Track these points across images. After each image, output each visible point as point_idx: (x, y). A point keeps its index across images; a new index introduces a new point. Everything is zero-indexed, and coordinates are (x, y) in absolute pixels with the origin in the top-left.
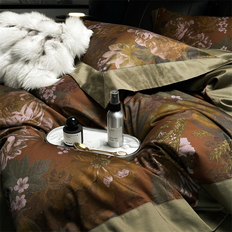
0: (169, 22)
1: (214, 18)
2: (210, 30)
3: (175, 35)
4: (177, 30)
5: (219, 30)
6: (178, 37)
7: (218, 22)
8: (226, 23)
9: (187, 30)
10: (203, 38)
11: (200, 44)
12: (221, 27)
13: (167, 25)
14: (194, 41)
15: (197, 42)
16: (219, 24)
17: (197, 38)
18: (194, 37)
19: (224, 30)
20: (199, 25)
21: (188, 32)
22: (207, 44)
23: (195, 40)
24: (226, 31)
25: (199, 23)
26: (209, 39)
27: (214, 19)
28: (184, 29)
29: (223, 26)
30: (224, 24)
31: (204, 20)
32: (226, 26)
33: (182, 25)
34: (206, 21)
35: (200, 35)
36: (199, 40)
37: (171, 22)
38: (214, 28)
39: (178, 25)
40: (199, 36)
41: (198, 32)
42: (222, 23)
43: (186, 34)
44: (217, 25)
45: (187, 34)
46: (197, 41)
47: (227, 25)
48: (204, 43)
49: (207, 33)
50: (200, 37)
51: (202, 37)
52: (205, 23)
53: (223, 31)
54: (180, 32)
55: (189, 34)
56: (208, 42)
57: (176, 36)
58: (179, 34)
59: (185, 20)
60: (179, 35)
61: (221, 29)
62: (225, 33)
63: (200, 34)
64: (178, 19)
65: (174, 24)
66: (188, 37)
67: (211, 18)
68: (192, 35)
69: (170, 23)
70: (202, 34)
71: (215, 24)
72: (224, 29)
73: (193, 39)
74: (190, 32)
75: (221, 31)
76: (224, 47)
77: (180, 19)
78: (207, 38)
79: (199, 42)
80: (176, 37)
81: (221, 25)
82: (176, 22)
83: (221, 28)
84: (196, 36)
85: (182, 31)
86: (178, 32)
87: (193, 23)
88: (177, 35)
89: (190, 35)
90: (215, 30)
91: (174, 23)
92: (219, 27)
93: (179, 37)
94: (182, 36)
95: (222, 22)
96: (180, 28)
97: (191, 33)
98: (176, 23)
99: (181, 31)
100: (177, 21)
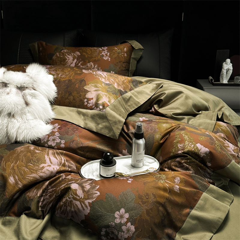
0: (55, 55)
2: (97, 59)
4: (66, 61)
5: (104, 59)
7: (100, 52)
8: (107, 52)
9: (76, 60)
12: (105, 56)
13: (54, 57)
16: (102, 54)
20: (85, 55)
21: (77, 62)
25: (84, 54)
26: (98, 67)
28: (73, 60)
29: (106, 55)
30: (106, 53)
31: (88, 51)
32: (108, 55)
33: (70, 57)
34: (91, 52)
35: (90, 64)
37: (58, 54)
38: (99, 57)
39: (66, 57)
41: (87, 61)
43: (76, 64)
45: (78, 64)
47: (109, 53)
52: (90, 53)
53: (107, 59)
54: (70, 63)
55: (80, 64)
58: (69, 64)
59: (71, 52)
61: (105, 58)
62: (109, 60)
66: (79, 66)
71: (99, 54)
72: (108, 57)
74: (79, 62)
75: (106, 59)
78: (96, 66)
81: (104, 54)
82: (63, 53)
84: (86, 65)
86: (68, 63)
88: (68, 65)
90: (101, 59)
91: (61, 55)
92: (103, 56)
95: (104, 52)
96: (69, 60)
97: (81, 62)
98: (63, 55)
99: (71, 62)
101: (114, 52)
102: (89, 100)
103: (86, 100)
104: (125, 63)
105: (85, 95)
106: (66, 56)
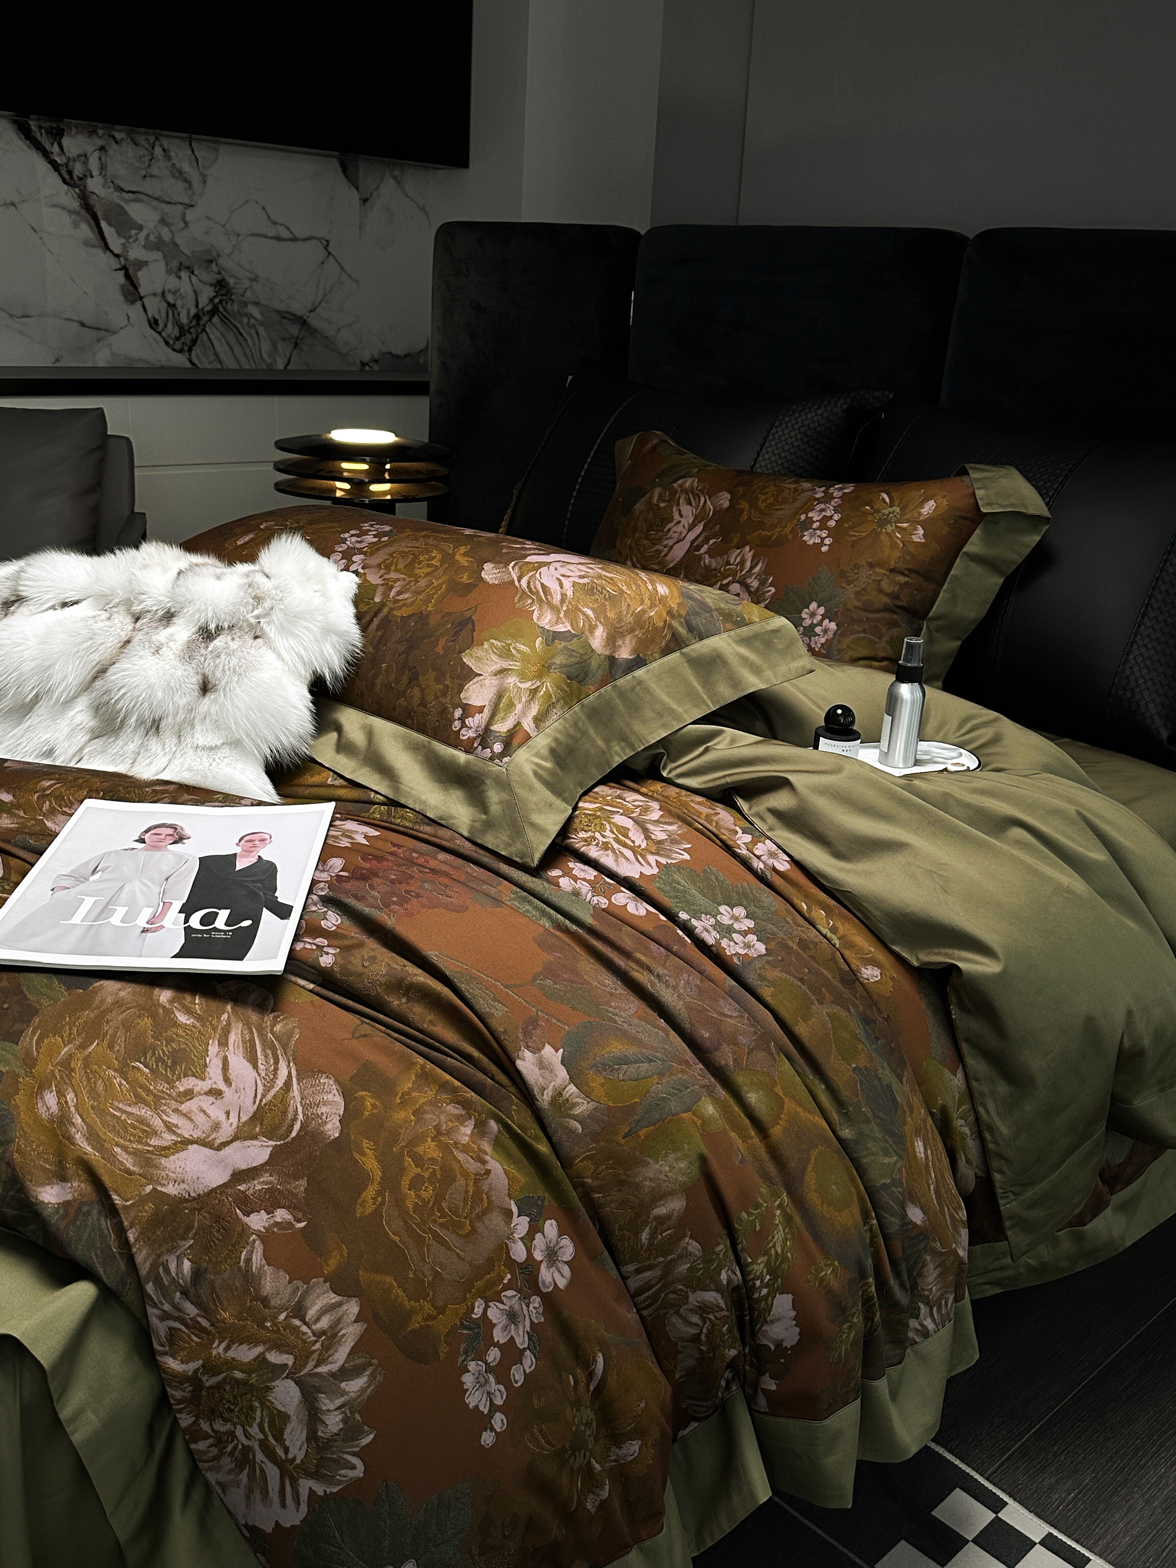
0: (648, 495)
1: (807, 485)
2: (774, 537)
3: (657, 547)
4: (668, 526)
5: (805, 538)
6: (666, 555)
7: (810, 505)
8: (836, 511)
9: (699, 529)
10: (748, 565)
11: (736, 587)
12: (815, 526)
13: (639, 506)
14: (716, 576)
15: (725, 582)
16: (810, 515)
17: (728, 563)
18: (718, 558)
19: (823, 539)
20: (742, 511)
21: (701, 539)
22: (758, 589)
23: (720, 572)
24: (827, 541)
26: (766, 572)
27: (803, 491)
28: (691, 527)
29: (824, 522)
30: (830, 513)
31: (765, 494)
32: (832, 523)
33: (687, 510)
34: (771, 500)
35: (739, 554)
36: (734, 573)
37: (657, 491)
38: (788, 529)
39: (675, 509)
40: (736, 557)
41: (736, 541)
42: (822, 510)
43: (694, 547)
44: (803, 517)
45: (699, 548)
46: (726, 578)
47: (836, 517)
48: (746, 587)
49: (762, 548)
50: (738, 560)
51: (742, 562)
52: (763, 506)
53: (818, 541)
54: (676, 536)
55: (704, 549)
56: (763, 583)
57: (662, 551)
58: (671, 542)
59: (702, 491)
60: (672, 547)
61: (812, 536)
62: (824, 549)
63: (739, 551)
64: (681, 486)
65: (662, 505)
66: (700, 558)
67: (792, 486)
68: (711, 553)
69: (651, 498)
70: (747, 548)
71: (796, 514)
72: (824, 534)
73: (715, 569)
74: (707, 540)
75: (811, 542)
76: (814, 605)
77: (688, 482)
78: (760, 565)
79: (733, 582)
80: (662, 554)
81: (815, 518)
82: (673, 493)
83: (815, 529)
84: (725, 556)
85: (683, 535)
86: (670, 538)
87: (726, 504)
88: (665, 546)
89: (706, 553)
90: (790, 537)
91: (664, 501)
92: (808, 524)
93: (668, 558)
94: (679, 552)
95: (822, 506)
96: (679, 523)
97: (711, 542)
98: (669, 501)
99: (681, 533)
100: (677, 492)
101: (866, 513)
102: (468, 710)
103: (458, 713)
104: (903, 574)
105: (461, 689)
106: (678, 505)
